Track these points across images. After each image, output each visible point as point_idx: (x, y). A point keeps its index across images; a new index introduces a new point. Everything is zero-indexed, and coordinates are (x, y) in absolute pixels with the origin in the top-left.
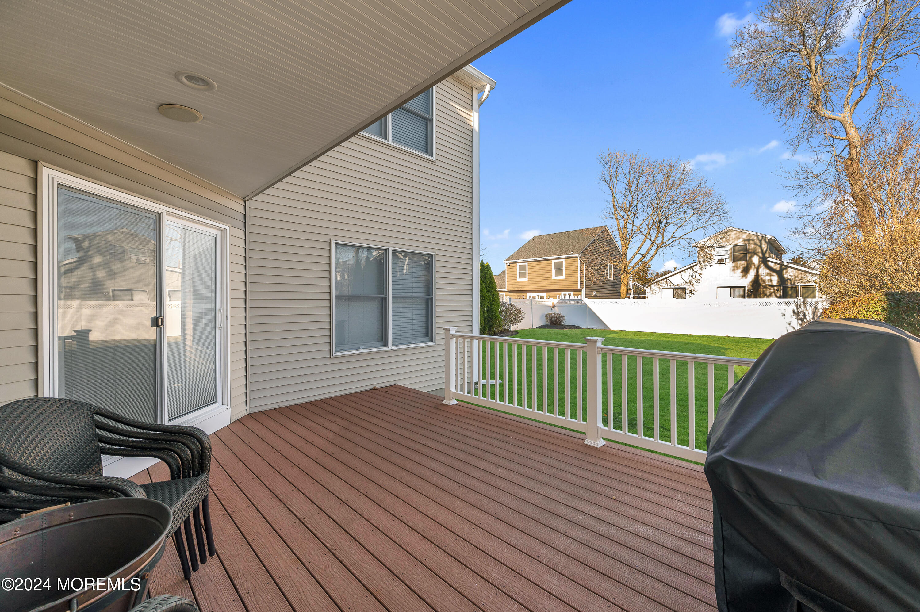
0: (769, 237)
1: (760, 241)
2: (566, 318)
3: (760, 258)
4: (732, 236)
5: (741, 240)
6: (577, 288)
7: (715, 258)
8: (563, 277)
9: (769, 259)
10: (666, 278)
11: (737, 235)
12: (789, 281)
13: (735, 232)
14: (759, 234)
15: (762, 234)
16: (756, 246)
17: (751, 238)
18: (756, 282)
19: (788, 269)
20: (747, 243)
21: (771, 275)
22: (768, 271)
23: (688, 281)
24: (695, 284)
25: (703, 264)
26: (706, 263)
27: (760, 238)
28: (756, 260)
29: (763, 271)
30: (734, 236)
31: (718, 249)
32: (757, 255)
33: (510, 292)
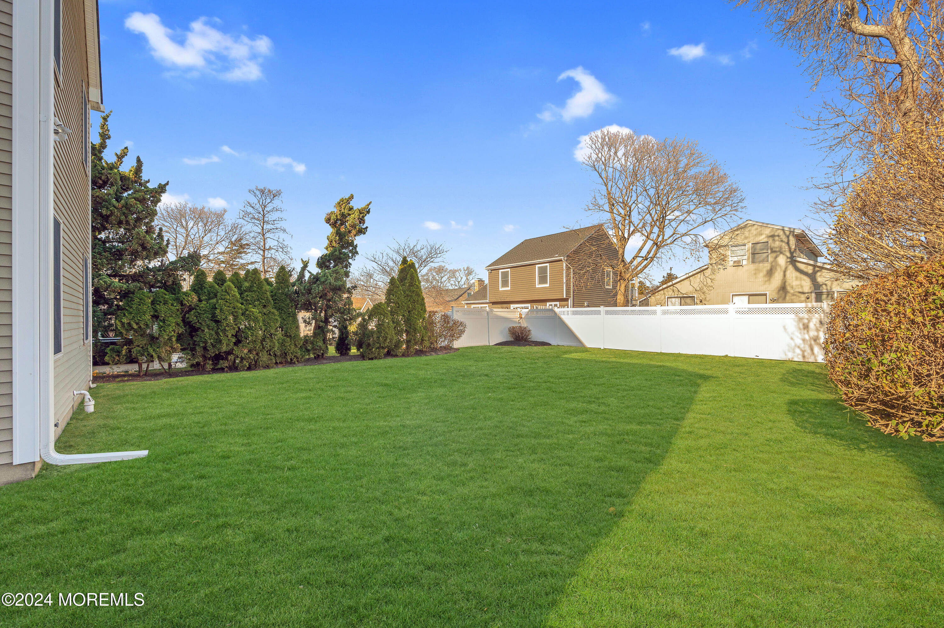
0: (797, 232)
1: (788, 237)
2: (532, 332)
3: (788, 258)
4: (752, 231)
5: (764, 236)
6: (562, 297)
7: (730, 259)
8: (548, 285)
9: (799, 259)
10: (673, 285)
11: (758, 230)
12: (824, 286)
13: (756, 226)
14: (786, 229)
15: (790, 228)
16: (781, 243)
17: (776, 234)
18: (783, 289)
19: (823, 271)
20: (770, 241)
21: (801, 279)
22: (798, 274)
23: (698, 289)
24: (707, 292)
25: (715, 267)
26: (719, 266)
27: (788, 233)
28: (782, 260)
29: (791, 273)
30: (755, 232)
31: (734, 248)
32: (783, 254)
33: (494, 303)
